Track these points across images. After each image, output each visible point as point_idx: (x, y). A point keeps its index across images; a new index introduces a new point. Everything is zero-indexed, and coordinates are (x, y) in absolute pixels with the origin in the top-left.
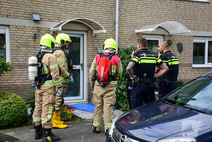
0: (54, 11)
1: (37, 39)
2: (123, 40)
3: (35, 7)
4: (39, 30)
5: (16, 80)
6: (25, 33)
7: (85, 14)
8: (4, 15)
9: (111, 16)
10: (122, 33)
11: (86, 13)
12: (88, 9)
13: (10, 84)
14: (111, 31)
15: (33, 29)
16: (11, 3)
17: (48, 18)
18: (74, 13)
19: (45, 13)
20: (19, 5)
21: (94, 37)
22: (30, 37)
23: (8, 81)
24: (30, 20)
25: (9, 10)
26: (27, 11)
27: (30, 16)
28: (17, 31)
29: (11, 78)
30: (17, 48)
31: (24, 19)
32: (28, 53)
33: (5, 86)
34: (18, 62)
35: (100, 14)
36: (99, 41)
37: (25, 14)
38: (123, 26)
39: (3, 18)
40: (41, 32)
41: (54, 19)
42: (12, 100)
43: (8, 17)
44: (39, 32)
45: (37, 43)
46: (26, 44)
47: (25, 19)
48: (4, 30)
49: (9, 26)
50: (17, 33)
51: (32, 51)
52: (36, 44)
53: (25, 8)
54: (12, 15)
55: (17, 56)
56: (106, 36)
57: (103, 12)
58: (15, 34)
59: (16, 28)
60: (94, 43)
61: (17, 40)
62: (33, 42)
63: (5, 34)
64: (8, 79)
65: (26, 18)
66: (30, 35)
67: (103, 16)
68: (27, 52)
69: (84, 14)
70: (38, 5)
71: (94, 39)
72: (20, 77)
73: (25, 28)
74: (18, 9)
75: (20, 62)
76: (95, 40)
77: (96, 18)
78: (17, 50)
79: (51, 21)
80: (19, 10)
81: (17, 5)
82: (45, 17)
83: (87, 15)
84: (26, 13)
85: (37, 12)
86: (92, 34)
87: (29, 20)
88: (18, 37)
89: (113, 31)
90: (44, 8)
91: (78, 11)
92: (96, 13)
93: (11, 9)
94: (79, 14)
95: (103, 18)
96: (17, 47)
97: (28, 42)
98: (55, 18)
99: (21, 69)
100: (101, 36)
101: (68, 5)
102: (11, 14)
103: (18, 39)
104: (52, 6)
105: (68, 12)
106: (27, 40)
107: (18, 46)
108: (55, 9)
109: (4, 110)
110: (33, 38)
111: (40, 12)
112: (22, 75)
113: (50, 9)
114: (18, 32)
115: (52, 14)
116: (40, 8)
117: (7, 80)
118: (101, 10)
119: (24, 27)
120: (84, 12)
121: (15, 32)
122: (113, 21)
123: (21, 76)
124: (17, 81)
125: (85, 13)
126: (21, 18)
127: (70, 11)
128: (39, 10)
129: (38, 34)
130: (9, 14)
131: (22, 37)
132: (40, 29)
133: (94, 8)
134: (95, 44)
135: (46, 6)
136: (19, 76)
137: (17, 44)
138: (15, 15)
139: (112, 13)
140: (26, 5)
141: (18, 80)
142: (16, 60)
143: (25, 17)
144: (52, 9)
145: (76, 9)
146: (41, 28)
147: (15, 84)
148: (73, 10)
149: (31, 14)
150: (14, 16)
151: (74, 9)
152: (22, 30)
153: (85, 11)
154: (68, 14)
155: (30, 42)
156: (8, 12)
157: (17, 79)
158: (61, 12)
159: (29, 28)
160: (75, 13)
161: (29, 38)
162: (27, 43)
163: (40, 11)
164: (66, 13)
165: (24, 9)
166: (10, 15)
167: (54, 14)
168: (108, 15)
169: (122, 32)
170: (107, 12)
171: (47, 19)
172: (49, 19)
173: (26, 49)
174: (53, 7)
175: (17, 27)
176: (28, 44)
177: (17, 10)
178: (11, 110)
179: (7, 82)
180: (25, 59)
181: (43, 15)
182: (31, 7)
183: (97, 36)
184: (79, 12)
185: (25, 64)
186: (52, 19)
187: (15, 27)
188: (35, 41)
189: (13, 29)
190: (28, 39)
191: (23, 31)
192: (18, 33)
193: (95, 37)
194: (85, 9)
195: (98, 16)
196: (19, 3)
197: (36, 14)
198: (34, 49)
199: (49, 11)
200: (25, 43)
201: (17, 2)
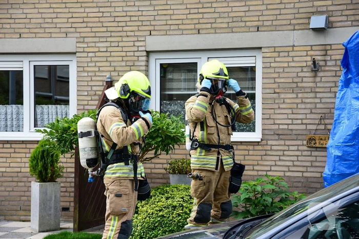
1: (322, 71)
4: (326, 50)
5: (271, 166)
6: (293, 61)
8: (252, 26)
13: (260, 173)
15: (312, 50)
17: (352, 18)
19: (344, 7)
20: (284, 1)
22: (305, 70)
23: (256, 168)
24: (307, 29)
25: (262, 15)
26: (301, 10)
27: (306, 21)
28: (275, 57)
29: (262, 160)
30: (275, 95)
31: (292, 30)
32: (299, 106)
33: (249, 177)
34: (276, 127)
37: (295, 18)
39: (250, 33)
40: (331, 56)
42: (178, 201)
43: (260, 31)
44: (326, 55)
45: (321, 81)
46: (295, 85)
47: (294, 30)
48: (254, 58)
49: (260, 48)
50: (275, 62)
51: (308, 101)
52: (319, 85)
53: (297, 5)
54: (267, 26)
55: (275, 114)
58: (272, 65)
59: (275, 52)
61: (275, 78)
62: (311, 79)
63: (255, 67)
64: (256, 163)
65: (297, 27)
66: (304, 64)
68: (297, 104)
72: (280, 160)
73: (293, 51)
74: (280, 9)
75: (281, 127)
78: (275, 99)
80: (283, 12)
81: (278, 1)
82: (344, 18)
84: (297, 16)
85: (324, 9)
87: (304, 29)
88: (277, 70)
93: (265, 13)
96: (275, 93)
97: (300, 80)
99: (282, 142)
102: (266, 23)
103: (276, 75)
106: (298, 77)
107: (277, 91)
109: (159, 219)
110: (312, 71)
111: (331, 8)
112: (284, 155)
114: (278, 59)
117: (254, 165)
119: (291, 49)
121: (272, 60)
123: (281, 158)
124: (273, 168)
126: (285, 28)
128: (330, 2)
129: (324, 61)
130: (260, 23)
131: (286, 70)
132: (328, 47)
136: (277, 158)
137: (275, 86)
138: (275, 23)
141: (276, 165)
142: (272, 122)
143: (294, 25)
146: (330, 45)
147: (269, 173)
149: (309, 16)
150: (272, 25)
152: (286, 54)
155: (305, 79)
156: (259, 21)
157: (273, 163)
159: (302, 48)
161: (302, 71)
162: (297, 83)
163: (332, 5)
165: (294, 8)
166: (263, 26)
171: (347, 21)
172: (352, 21)
173: (294, 96)
175: (277, 49)
176: (300, 85)
177: (277, 12)
178: (171, 220)
179: (253, 170)
180: (292, 119)
181: (339, 13)
182: (309, 1)
185: (292, 130)
187: (272, 50)
188: (315, 76)
189: (268, 55)
190: (300, 74)
191: (288, 56)
192: (277, 62)
197: (321, 13)
198: (312, 95)
199: (355, 1)
200: (293, 82)
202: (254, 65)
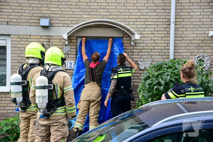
0: (71, 13)
2: (185, 49)
3: (45, 9)
4: (50, 39)
7: (119, 14)
8: (4, 21)
9: (163, 12)
10: (183, 37)
11: (121, 12)
12: (124, 6)
13: (9, 111)
14: (163, 35)
15: (41, 38)
16: (13, 6)
17: (63, 22)
18: (102, 14)
19: (58, 16)
20: (23, 8)
21: (133, 46)
23: (6, 108)
24: (38, 26)
25: (10, 15)
26: (34, 15)
27: (37, 21)
28: (19, 41)
29: (10, 103)
31: (29, 26)
33: (1, 114)
35: (144, 11)
36: (141, 52)
37: (31, 19)
38: (185, 26)
39: (3, 25)
40: (52, 42)
41: (71, 24)
43: (9, 25)
44: (49, 42)
47: (30, 26)
48: (5, 41)
49: (10, 35)
50: (19, 44)
53: (32, 12)
54: (13, 22)
56: (154, 43)
57: (149, 8)
58: (17, 46)
60: (133, 55)
61: (19, 54)
63: (6, 46)
64: (6, 105)
65: (32, 24)
67: (149, 14)
69: (117, 14)
70: (49, 6)
71: (133, 49)
73: (30, 38)
74: (22, 13)
76: (134, 51)
77: (138, 17)
78: (19, 66)
79: (67, 26)
80: (23, 14)
81: (20, 8)
82: (59, 22)
83: (122, 14)
84: (32, 18)
85: (48, 15)
86: (129, 42)
87: (36, 26)
88: (20, 49)
89: (166, 35)
90: (57, 9)
91: (108, 9)
92: (138, 11)
93: (12, 14)
94: (109, 14)
95: (148, 17)
96: (19, 63)
98: (73, 22)
100: (145, 45)
101: (93, 2)
102: (13, 20)
103: (20, 52)
104: (69, 5)
105: (92, 12)
107: (21, 61)
108: (73, 10)
111: (51, 15)
113: (66, 10)
114: (21, 43)
115: (69, 16)
116: (51, 9)
117: (5, 107)
118: (146, 5)
119: (29, 37)
120: (117, 11)
121: (18, 43)
122: (167, 20)
125: (119, 12)
126: (25, 24)
127: (96, 10)
128: (50, 12)
129: (49, 45)
130: (9, 20)
132: (51, 38)
133: (134, 3)
134: (134, 57)
135: (60, 6)
137: (19, 58)
138: (18, 21)
139: (164, 8)
140: (33, 7)
143: (31, 23)
144: (69, 10)
145: (105, 7)
146: (52, 36)
148: (100, 9)
149: (39, 19)
150: (17, 22)
151: (102, 7)
152: (26, 40)
153: (118, 9)
154: (92, 15)
156: (8, 18)
158: (82, 13)
159: (36, 37)
160: (103, 12)
163: (52, 13)
164: (89, 14)
165: (30, 13)
166: (11, 22)
167: (72, 16)
168: (158, 12)
169: (184, 35)
170: (156, 8)
171: (60, 23)
172: (63, 24)
174: (70, 7)
175: (20, 37)
177: (20, 14)
179: (4, 109)
181: (56, 19)
182: (39, 10)
183: (137, 45)
184: (109, 11)
186: (69, 24)
187: (17, 36)
189: (15, 40)
193: (136, 46)
194: (119, 6)
195: (140, 14)
196: (23, 5)
197: (46, 17)
199: (64, 13)
201: (21, 5)
202: (5, 45)
